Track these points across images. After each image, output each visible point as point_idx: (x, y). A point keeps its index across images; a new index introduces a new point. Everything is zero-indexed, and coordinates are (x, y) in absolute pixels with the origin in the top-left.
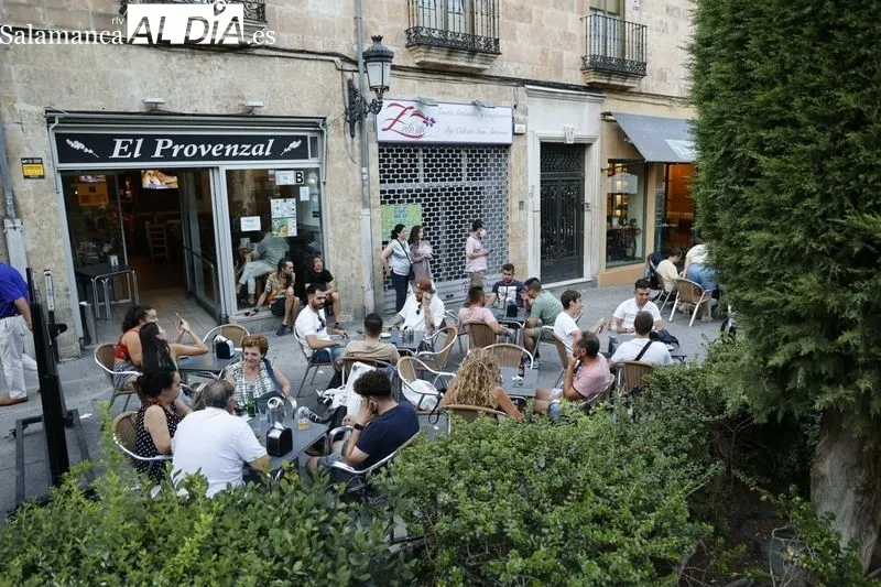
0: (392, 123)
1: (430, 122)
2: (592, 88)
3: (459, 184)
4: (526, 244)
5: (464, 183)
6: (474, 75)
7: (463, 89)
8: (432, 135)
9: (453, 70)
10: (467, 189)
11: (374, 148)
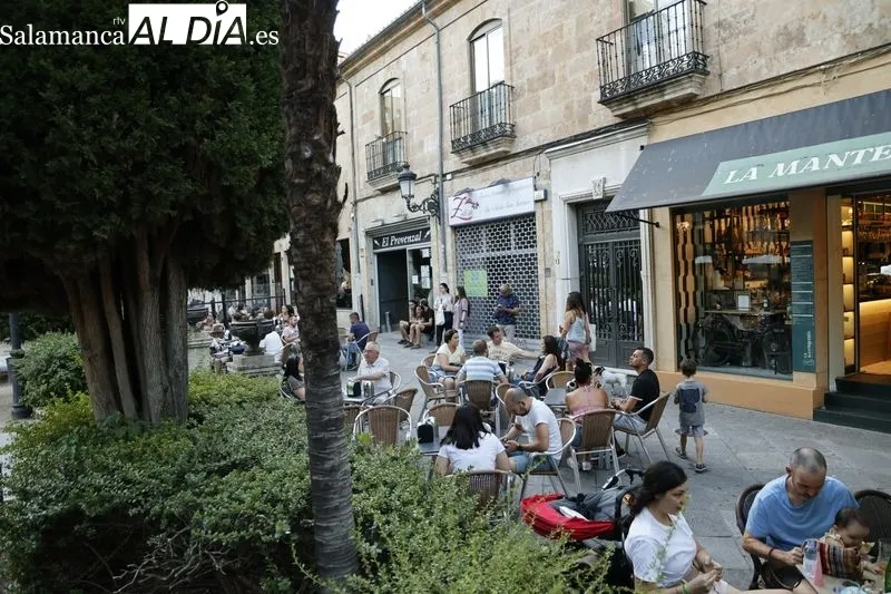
0: (456, 211)
1: (475, 206)
2: (628, 121)
3: (509, 253)
4: (555, 314)
5: (513, 252)
6: (505, 157)
7: (496, 173)
8: (479, 216)
9: (490, 159)
10: (515, 256)
11: (449, 230)
